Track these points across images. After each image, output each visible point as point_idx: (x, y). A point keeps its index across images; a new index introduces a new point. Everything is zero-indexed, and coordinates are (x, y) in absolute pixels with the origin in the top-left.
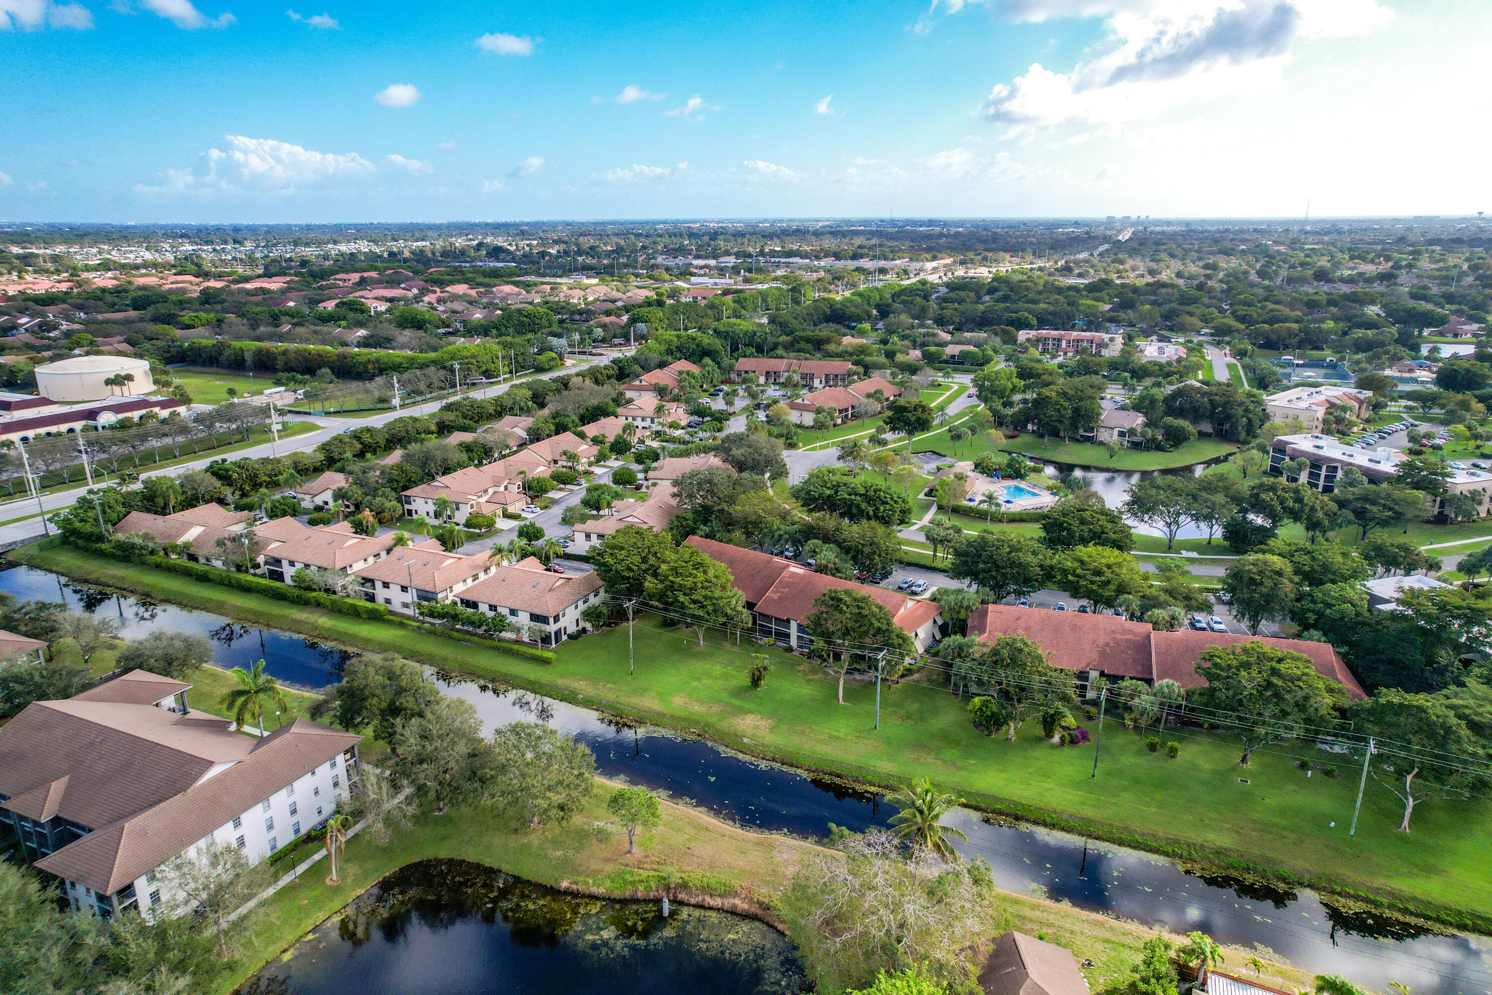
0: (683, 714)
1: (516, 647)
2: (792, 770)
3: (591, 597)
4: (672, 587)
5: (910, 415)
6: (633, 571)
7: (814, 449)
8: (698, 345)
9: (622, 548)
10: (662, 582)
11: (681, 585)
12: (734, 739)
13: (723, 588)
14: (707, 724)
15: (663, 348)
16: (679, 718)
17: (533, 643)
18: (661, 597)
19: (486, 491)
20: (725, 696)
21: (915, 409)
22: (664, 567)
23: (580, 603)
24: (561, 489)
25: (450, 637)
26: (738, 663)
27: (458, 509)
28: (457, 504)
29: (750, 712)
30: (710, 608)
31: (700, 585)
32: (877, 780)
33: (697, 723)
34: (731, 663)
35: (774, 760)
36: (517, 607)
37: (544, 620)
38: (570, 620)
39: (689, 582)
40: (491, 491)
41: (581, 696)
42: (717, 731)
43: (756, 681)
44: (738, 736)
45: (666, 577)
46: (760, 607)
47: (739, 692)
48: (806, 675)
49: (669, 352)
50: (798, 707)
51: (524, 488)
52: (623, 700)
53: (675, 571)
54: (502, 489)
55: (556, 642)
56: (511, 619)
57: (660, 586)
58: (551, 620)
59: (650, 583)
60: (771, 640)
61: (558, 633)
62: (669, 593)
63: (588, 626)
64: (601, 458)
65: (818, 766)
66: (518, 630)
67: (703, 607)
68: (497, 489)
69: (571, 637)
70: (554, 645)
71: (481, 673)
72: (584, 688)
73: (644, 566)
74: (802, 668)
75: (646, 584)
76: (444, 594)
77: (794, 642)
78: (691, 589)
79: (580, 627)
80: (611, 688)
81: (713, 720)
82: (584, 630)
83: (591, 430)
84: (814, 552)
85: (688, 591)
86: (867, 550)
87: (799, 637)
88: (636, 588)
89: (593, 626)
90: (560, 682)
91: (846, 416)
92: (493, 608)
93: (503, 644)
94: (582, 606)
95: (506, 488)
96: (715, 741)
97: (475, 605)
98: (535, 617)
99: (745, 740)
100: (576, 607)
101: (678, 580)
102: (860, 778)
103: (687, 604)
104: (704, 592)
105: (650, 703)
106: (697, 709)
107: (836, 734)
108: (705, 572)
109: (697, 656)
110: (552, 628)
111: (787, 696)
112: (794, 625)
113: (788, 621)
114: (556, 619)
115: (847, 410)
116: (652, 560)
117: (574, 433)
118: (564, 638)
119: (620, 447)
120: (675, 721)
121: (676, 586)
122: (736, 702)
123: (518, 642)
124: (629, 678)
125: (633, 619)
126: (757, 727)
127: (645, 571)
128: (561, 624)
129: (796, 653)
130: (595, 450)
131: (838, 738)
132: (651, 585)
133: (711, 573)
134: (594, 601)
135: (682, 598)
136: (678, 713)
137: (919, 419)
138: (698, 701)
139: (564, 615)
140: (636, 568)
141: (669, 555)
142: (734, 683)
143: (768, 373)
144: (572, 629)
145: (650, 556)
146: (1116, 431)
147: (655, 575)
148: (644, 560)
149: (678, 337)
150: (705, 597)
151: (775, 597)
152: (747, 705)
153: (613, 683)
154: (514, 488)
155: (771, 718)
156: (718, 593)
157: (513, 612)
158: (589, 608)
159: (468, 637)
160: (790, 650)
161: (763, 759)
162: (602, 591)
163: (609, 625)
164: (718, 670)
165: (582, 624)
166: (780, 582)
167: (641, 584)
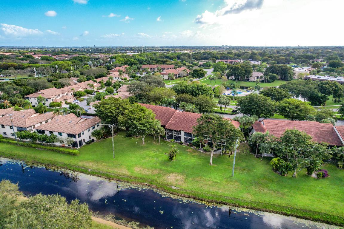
0: (140, 176)
1: (61, 149)
2: (200, 202)
3: (96, 126)
4: (130, 119)
5: (199, 72)
6: (113, 113)
7: (170, 84)
8: (130, 62)
9: (108, 104)
10: (126, 117)
11: (134, 118)
12: (166, 187)
13: (152, 119)
14: (152, 180)
15: (121, 62)
16: (138, 178)
17: (69, 147)
18: (126, 123)
19: (59, 95)
20: (158, 165)
21: (200, 71)
22: (126, 111)
23: (91, 129)
24: (88, 96)
25: (31, 147)
26: (161, 150)
27: (47, 101)
28: (47, 99)
29: (173, 172)
30: (148, 126)
31: (143, 117)
32: (246, 205)
33: (148, 180)
34: (158, 150)
35: (189, 197)
36: (61, 132)
37: (73, 136)
38: (86, 136)
39: (138, 116)
40: (61, 95)
41: (90, 170)
42: (158, 183)
43: (171, 158)
44: (169, 186)
45: (128, 115)
46: (167, 126)
47: (164, 163)
48: (191, 153)
49: (122, 63)
50: (193, 168)
51: (74, 95)
52: (110, 170)
53: (131, 112)
54: (65, 95)
55: (80, 146)
56: (59, 137)
57: (125, 119)
58: (77, 136)
59: (120, 118)
60: (173, 140)
61: (80, 142)
62: (129, 121)
63: (95, 138)
64: (102, 88)
65: (213, 199)
66: (62, 141)
67: (145, 126)
68: (63, 95)
69: (87, 143)
70: (79, 147)
71: (43, 162)
72: (91, 166)
73: (118, 111)
74: (189, 150)
75: (119, 118)
76: (30, 128)
77: (182, 140)
78: (139, 119)
79: (91, 139)
80: (104, 165)
81: (155, 178)
82: (93, 140)
83: (98, 80)
84: (184, 106)
85: (138, 120)
86: (204, 104)
87: (184, 138)
88: (114, 120)
89: (97, 138)
90: (80, 164)
91: (176, 77)
92: (51, 132)
93: (55, 148)
94: (92, 130)
95: (67, 95)
96: (157, 189)
97: (43, 132)
98: (70, 135)
99: (173, 187)
100: (89, 131)
101: (133, 115)
102: (236, 204)
103: (138, 125)
104: (145, 120)
105: (123, 171)
106: (146, 173)
107: (215, 180)
108: (144, 113)
109: (143, 148)
110: (78, 140)
111: (187, 164)
112: (182, 133)
113: (180, 132)
114: (79, 135)
115: (176, 75)
116: (121, 109)
117: (93, 81)
118: (84, 144)
119: (108, 84)
120: (137, 180)
121: (132, 118)
122: (164, 168)
123: (62, 147)
124: (113, 160)
125: (114, 135)
126: (177, 180)
127: (118, 113)
128: (82, 138)
129: (184, 145)
130: (100, 85)
131: (217, 182)
132: (121, 119)
133: (147, 113)
134: (97, 128)
135: (135, 123)
136: (137, 175)
137: (201, 73)
138: (146, 168)
139: (83, 134)
140: (114, 112)
141: (128, 107)
142: (161, 159)
143: (151, 68)
144: (87, 140)
145: (120, 107)
146: (256, 78)
147: (122, 114)
148: (118, 108)
149: (125, 60)
150: (146, 122)
151: (173, 122)
152: (170, 169)
153: (106, 162)
154: (70, 95)
155: (183, 175)
156: (151, 120)
157: (60, 134)
158: (95, 131)
159: (39, 146)
160: (181, 143)
161: (184, 197)
162: (100, 124)
163: (104, 138)
164: (152, 153)
165: (92, 138)
166: (174, 117)
167: (117, 119)
